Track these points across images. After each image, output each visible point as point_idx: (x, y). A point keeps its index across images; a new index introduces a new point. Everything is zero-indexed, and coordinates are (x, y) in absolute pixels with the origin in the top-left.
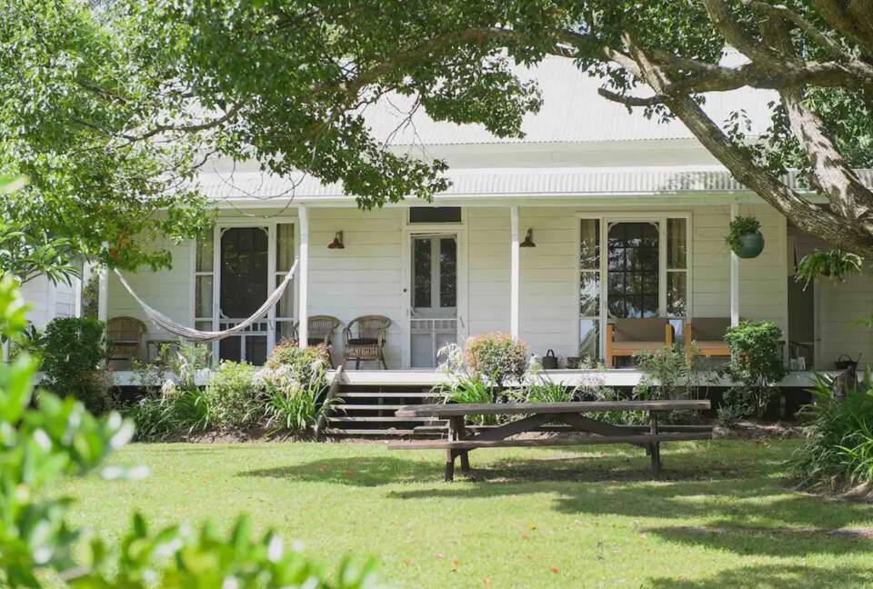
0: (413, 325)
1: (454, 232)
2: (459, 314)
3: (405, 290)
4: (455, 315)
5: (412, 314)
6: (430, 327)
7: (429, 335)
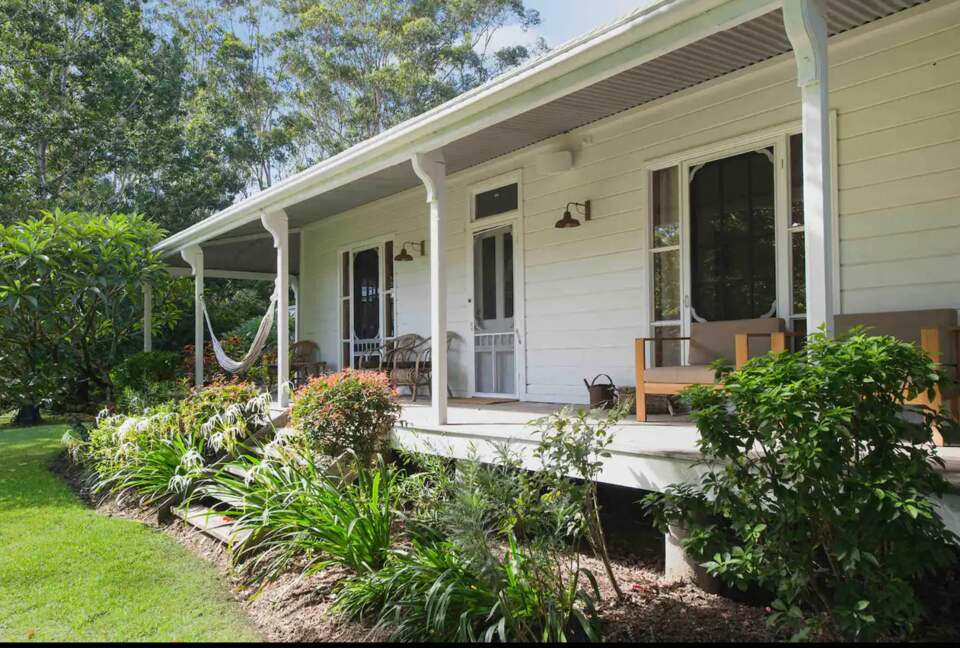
0: (477, 340)
1: (508, 223)
2: (516, 328)
3: (470, 301)
4: (512, 327)
5: (476, 329)
6: (490, 344)
7: (490, 353)
